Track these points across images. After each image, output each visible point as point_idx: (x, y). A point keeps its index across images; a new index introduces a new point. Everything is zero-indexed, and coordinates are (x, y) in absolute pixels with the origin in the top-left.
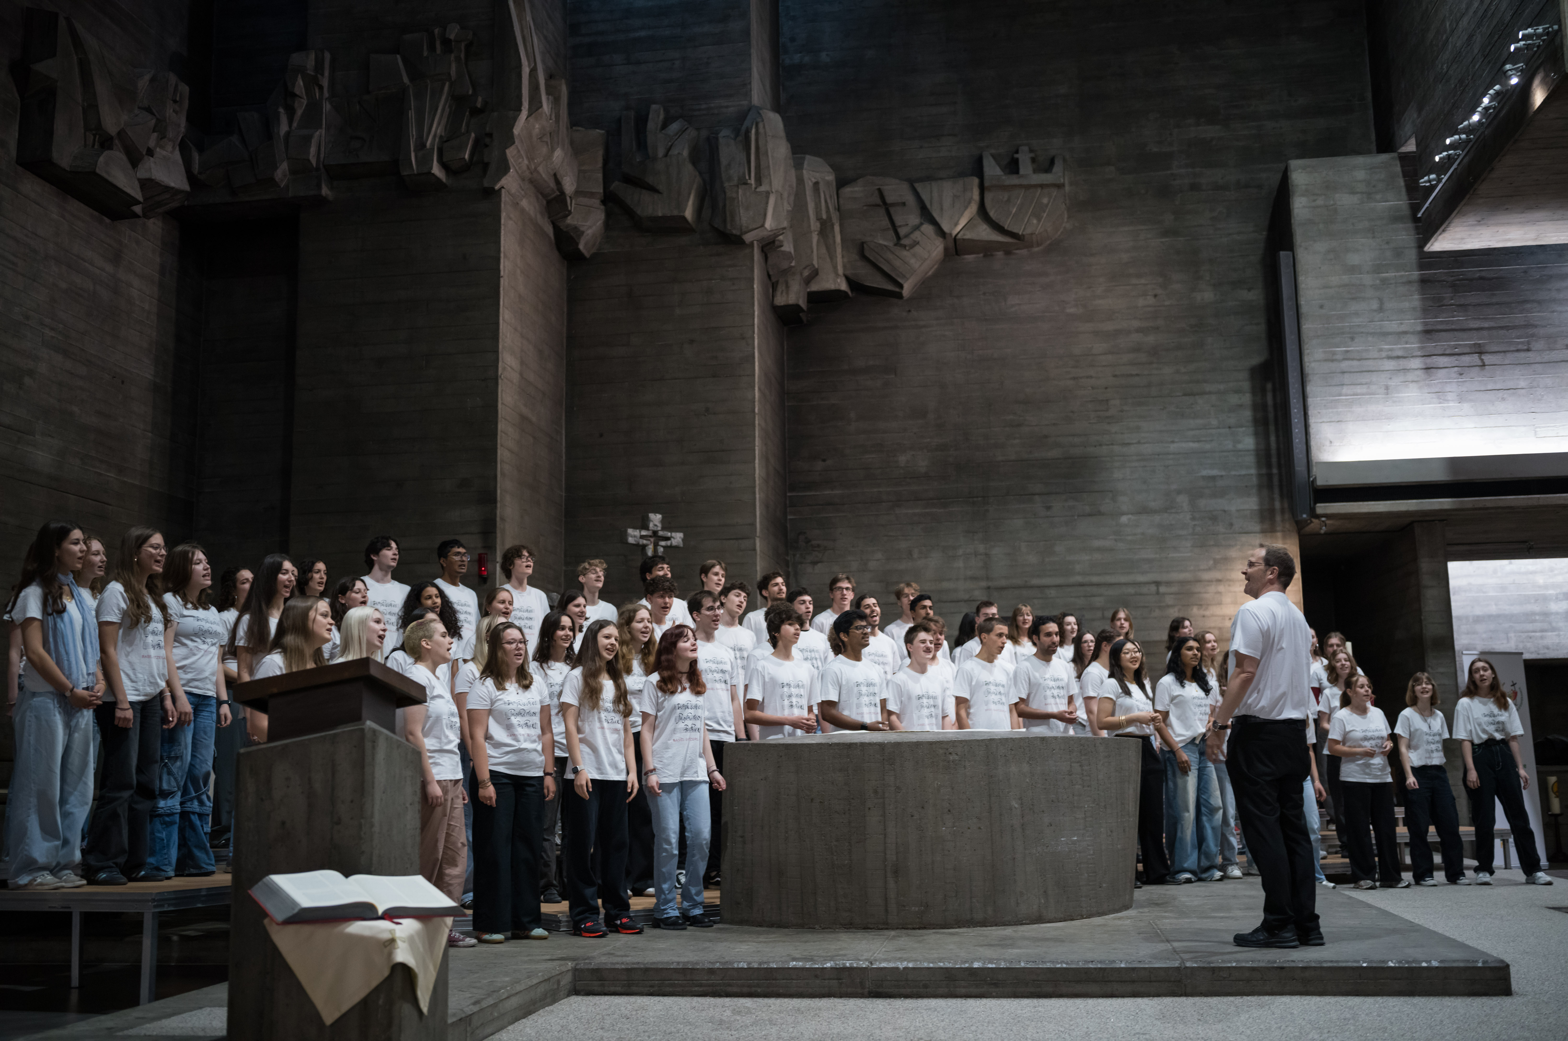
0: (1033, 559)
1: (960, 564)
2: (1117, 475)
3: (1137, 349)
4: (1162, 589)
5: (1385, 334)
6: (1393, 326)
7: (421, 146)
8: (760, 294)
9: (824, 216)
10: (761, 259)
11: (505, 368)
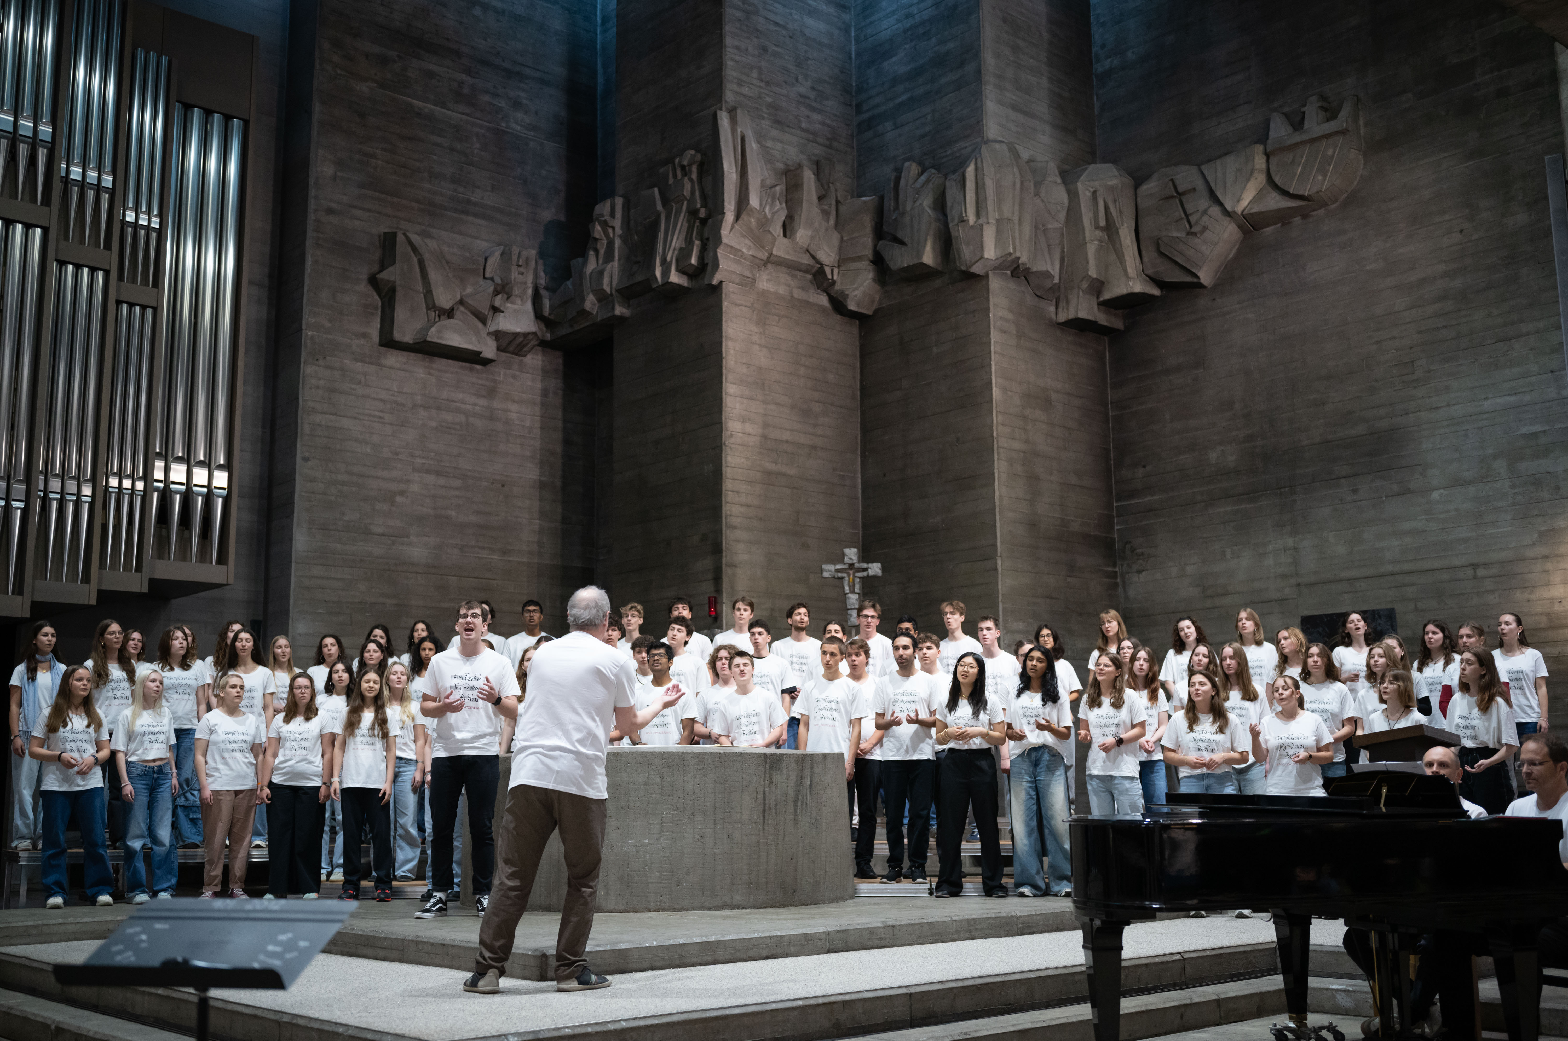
2: (1426, 445)
3: (1443, 297)
4: (1481, 572)
7: (664, 261)
8: (1007, 320)
9: (1103, 223)
10: (1012, 285)
11: (731, 436)
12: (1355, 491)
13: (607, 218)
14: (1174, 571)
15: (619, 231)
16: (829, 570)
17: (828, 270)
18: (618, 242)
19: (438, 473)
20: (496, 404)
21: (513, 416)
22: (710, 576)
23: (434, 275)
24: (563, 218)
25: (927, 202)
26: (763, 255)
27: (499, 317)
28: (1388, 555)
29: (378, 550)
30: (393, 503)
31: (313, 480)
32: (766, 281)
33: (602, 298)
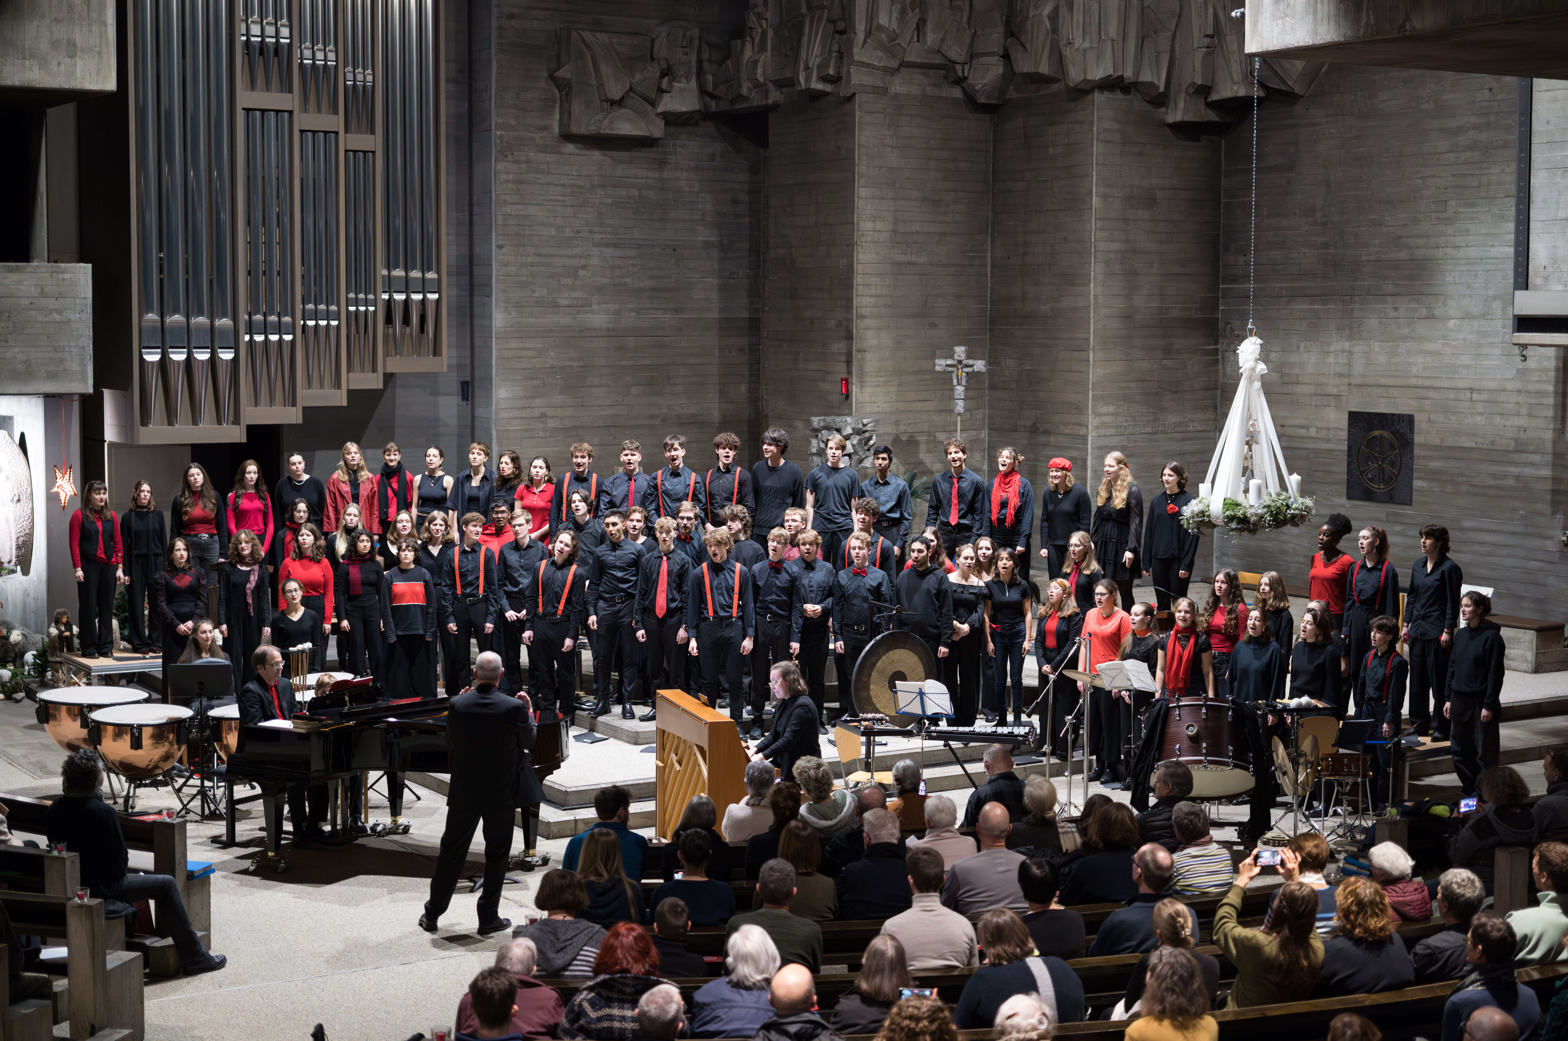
0: (1382, 359)
1: (1331, 359)
2: (1449, 279)
7: (807, 68)
10: (1119, 95)
11: (863, 235)
12: (1396, 309)
13: (760, 10)
15: (772, 22)
16: (940, 365)
17: (958, 67)
18: (770, 33)
19: (615, 246)
20: (667, 174)
21: (682, 183)
22: (843, 358)
23: (605, 69)
25: (1045, 12)
26: (894, 64)
27: (666, 98)
28: (1414, 370)
29: (565, 320)
30: (576, 277)
31: (506, 265)
32: (899, 86)
33: (757, 85)
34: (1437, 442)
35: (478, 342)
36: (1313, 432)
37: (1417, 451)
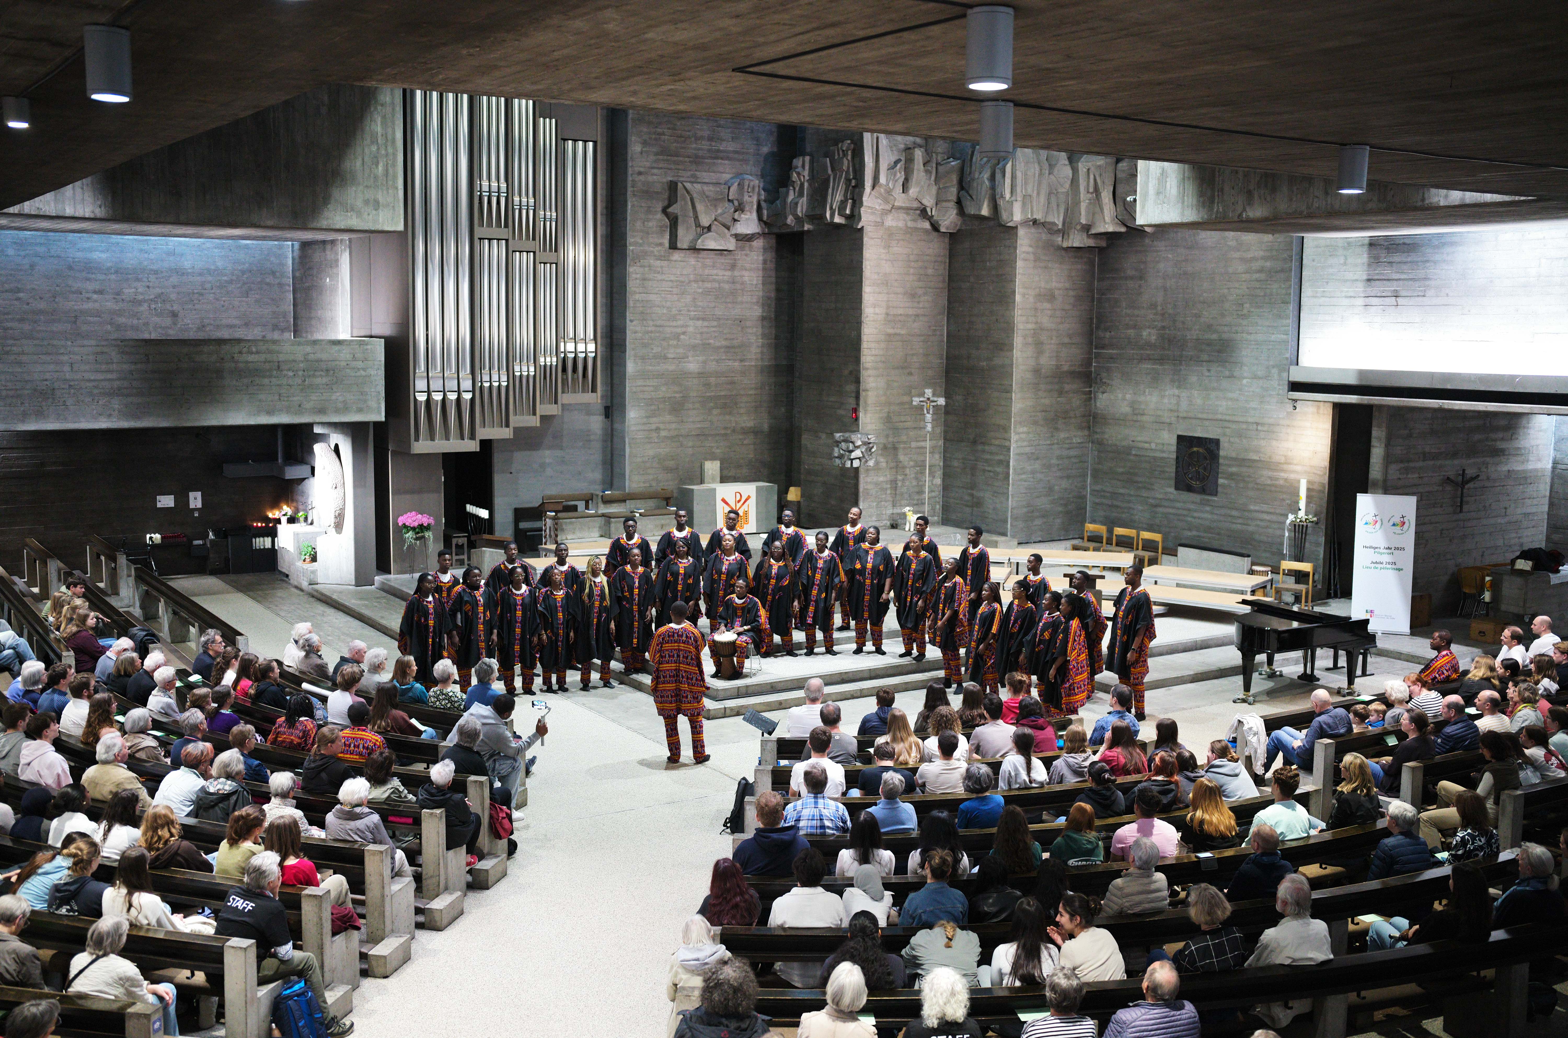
0: (1199, 401)
1: (1166, 401)
2: (1244, 353)
3: (1261, 271)
4: (1259, 428)
5: (1346, 281)
6: (1350, 276)
7: (831, 208)
8: (1028, 253)
9: (1091, 190)
10: (1033, 230)
11: (867, 316)
12: (1209, 371)
13: (800, 170)
14: (1120, 396)
15: (807, 178)
16: (916, 401)
17: (929, 210)
18: (806, 185)
19: (703, 319)
20: (736, 273)
21: (746, 279)
22: (854, 395)
23: (700, 207)
24: (775, 149)
25: (986, 175)
26: (888, 207)
27: (738, 225)
28: (1220, 410)
29: (672, 367)
30: (679, 340)
31: (636, 332)
32: (890, 221)
33: (797, 218)
34: (1234, 455)
35: (616, 381)
36: (1153, 446)
37: (1221, 461)
